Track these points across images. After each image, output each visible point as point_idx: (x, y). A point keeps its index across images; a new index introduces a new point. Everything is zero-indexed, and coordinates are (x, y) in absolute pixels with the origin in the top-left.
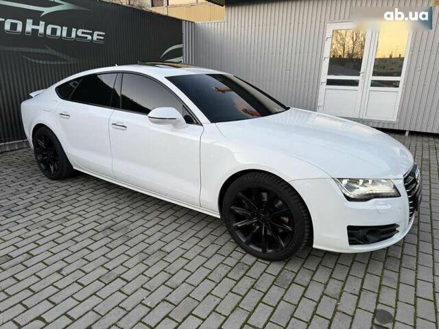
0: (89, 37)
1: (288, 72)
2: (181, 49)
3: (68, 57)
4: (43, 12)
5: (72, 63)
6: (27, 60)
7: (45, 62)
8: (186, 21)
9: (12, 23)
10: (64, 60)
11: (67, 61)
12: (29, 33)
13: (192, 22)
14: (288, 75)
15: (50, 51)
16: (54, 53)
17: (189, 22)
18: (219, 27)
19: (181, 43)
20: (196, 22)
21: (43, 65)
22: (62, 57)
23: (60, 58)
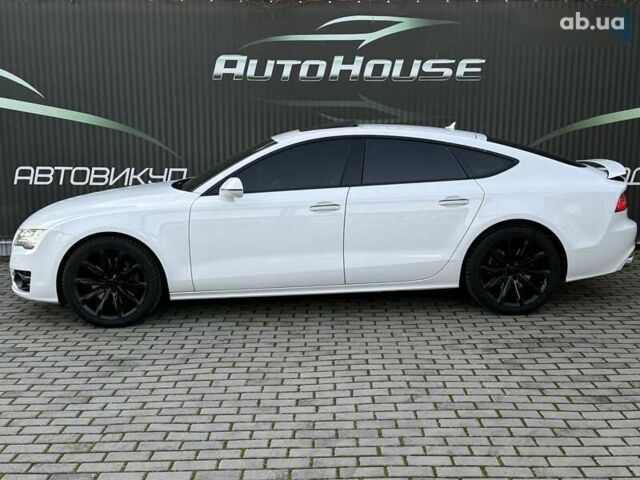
4: (363, 41)
6: (327, 120)
10: (389, 117)
11: (396, 118)
15: (366, 103)
22: (387, 111)
23: (383, 113)
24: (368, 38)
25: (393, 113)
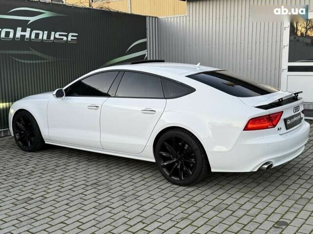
0: (65, 38)
1: (250, 60)
2: (145, 43)
3: (47, 56)
4: (29, 21)
5: (50, 61)
6: (15, 61)
7: (29, 62)
8: (150, 17)
9: (6, 32)
10: (44, 59)
11: (46, 59)
12: (18, 38)
13: (155, 17)
14: (250, 63)
15: (34, 52)
16: (37, 53)
17: (153, 17)
18: (182, 22)
19: (145, 37)
20: (159, 17)
21: (27, 63)
22: (42, 56)
23: (41, 57)
24: (32, 19)
25: (45, 57)
